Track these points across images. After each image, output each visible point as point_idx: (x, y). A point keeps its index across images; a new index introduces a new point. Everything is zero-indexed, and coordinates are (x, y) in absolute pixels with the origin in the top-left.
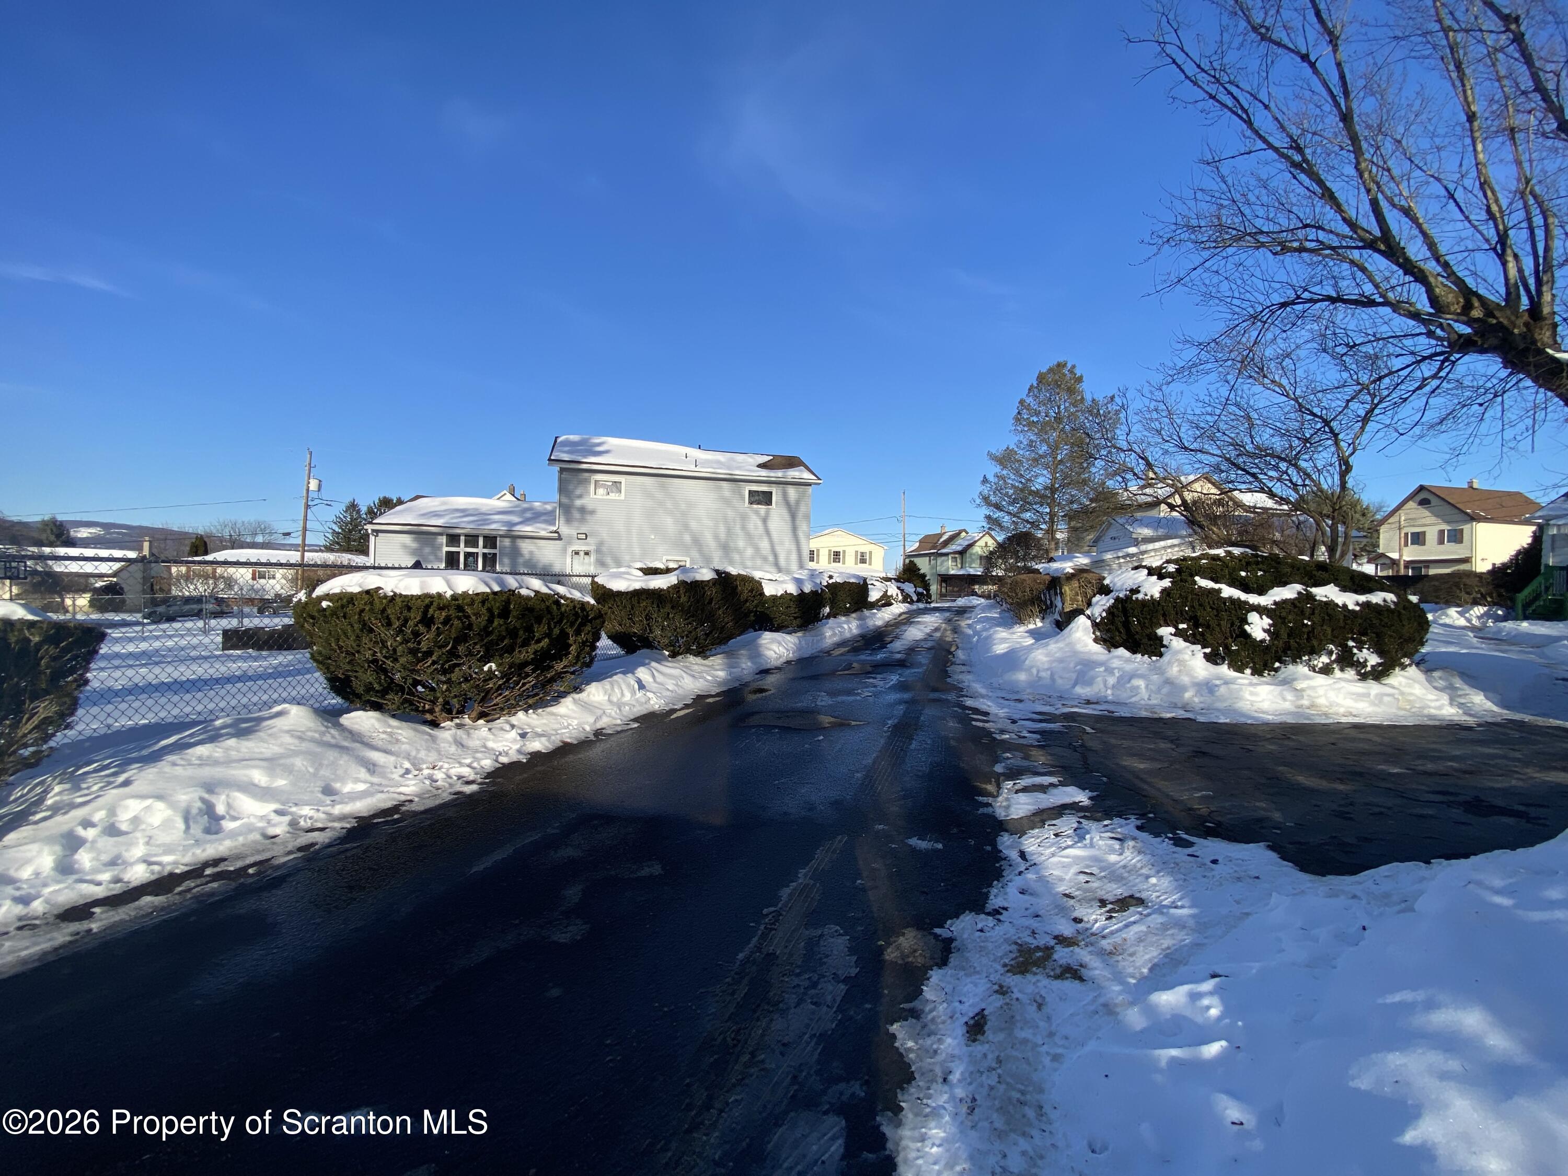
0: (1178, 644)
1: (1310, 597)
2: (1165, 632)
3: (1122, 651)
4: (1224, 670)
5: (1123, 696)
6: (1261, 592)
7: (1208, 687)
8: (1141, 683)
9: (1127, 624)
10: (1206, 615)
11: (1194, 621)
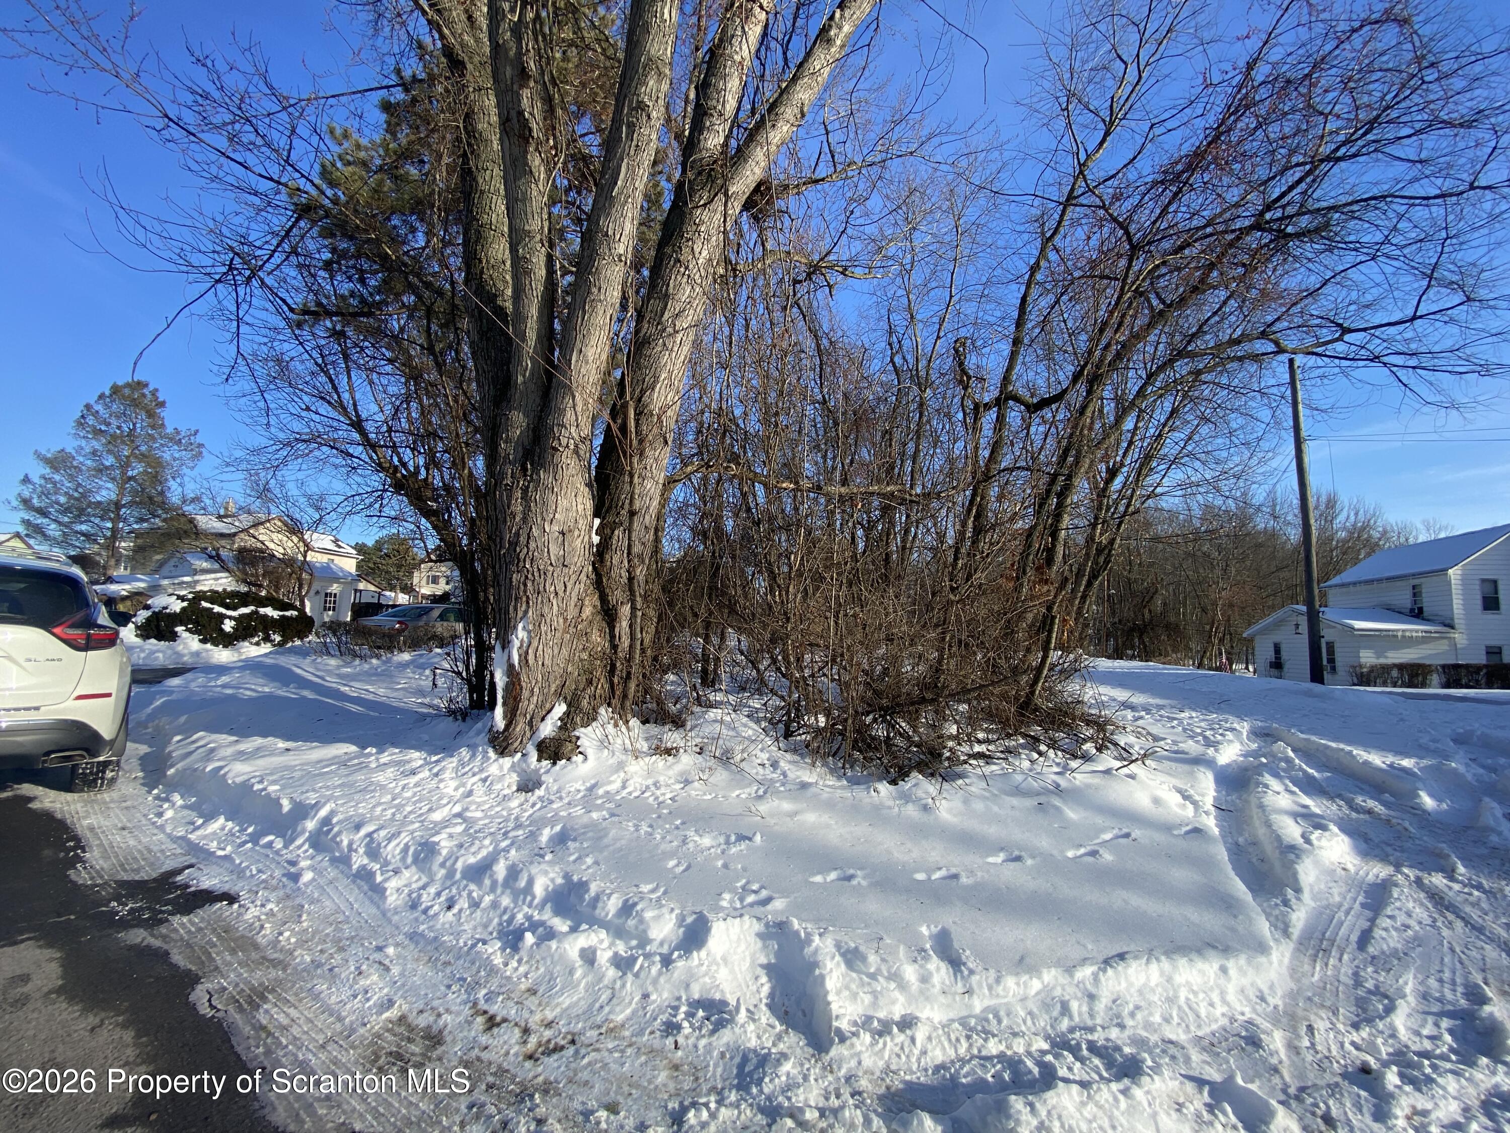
0: (186, 635)
1: (256, 612)
2: (179, 629)
3: (153, 641)
4: (209, 646)
5: (148, 662)
6: (235, 609)
7: (197, 654)
8: (160, 655)
9: (158, 626)
10: (204, 621)
11: (196, 623)
